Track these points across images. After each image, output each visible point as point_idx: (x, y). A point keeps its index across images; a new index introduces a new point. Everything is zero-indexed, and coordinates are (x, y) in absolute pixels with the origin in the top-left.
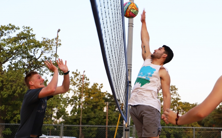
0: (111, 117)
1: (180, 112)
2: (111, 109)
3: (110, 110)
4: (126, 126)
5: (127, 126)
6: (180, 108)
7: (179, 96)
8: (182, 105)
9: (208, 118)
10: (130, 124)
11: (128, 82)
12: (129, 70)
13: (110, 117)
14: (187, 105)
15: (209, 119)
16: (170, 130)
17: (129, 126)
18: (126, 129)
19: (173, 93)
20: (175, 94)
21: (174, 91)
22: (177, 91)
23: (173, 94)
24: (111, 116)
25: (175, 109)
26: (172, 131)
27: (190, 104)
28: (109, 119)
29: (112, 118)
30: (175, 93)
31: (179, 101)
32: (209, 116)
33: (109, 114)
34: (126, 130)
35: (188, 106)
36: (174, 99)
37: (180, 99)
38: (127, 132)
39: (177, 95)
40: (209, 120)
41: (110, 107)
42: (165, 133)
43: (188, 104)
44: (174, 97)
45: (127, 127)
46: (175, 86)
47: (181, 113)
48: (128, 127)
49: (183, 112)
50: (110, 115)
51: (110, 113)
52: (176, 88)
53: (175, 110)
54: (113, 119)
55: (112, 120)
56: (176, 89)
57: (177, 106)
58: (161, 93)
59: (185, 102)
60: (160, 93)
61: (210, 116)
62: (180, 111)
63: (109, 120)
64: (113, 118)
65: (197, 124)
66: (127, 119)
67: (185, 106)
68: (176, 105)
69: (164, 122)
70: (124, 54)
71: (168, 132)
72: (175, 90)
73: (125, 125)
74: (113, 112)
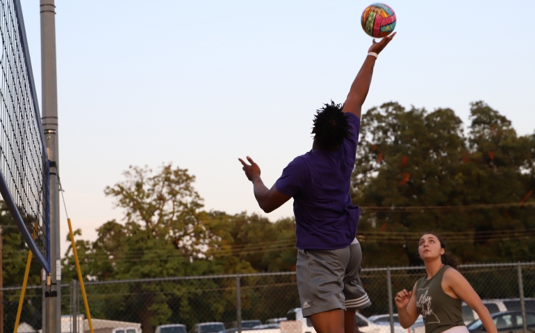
0: (11, 266)
1: (204, 238)
2: (9, 244)
3: (7, 246)
4: (49, 283)
5: (52, 284)
6: (204, 228)
7: (198, 196)
8: (207, 219)
9: (278, 250)
10: (59, 278)
11: (48, 165)
12: (50, 131)
13: (7, 264)
14: (221, 219)
15: (280, 252)
16: (178, 290)
17: (55, 284)
18: (48, 290)
19: (182, 190)
20: (188, 193)
21: (182, 186)
22: (192, 184)
23: (182, 194)
24: (12, 263)
25: (189, 232)
26: (184, 290)
27: (230, 217)
28: (7, 271)
29: (14, 267)
30: (187, 188)
31: (198, 211)
32: (282, 245)
33: (6, 258)
34: (48, 295)
35: (223, 221)
36: (186, 205)
37: (202, 206)
38: (51, 300)
39: (194, 194)
40: (282, 255)
41: (8, 238)
42: (164, 297)
43: (222, 215)
44: (184, 201)
45: (51, 286)
46: (186, 170)
47: (207, 241)
48: (53, 286)
49: (210, 237)
50: (10, 260)
51: (10, 254)
52: (191, 175)
53: (189, 234)
54: (19, 270)
55: (16, 272)
56: (189, 179)
57: (193, 224)
58: (149, 190)
59: (215, 212)
60: (146, 191)
61: (284, 243)
62: (202, 235)
63: (4, 273)
64: (17, 266)
65: (250, 268)
66: (49, 264)
67: (215, 223)
68: (190, 221)
69: (160, 268)
70: (28, 85)
71: (173, 295)
72: (186, 180)
73: (46, 281)
74: (16, 251)
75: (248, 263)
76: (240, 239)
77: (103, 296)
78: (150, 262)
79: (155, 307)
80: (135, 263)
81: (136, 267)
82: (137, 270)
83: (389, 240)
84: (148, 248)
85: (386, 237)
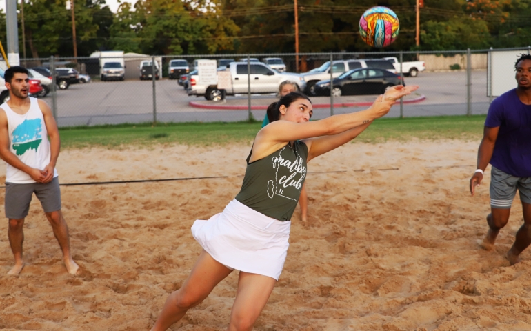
3: (77, 6)
13: (78, 17)
16: (188, 37)
24: (81, 16)
26: (191, 36)
29: (82, 19)
33: (77, 13)
42: (178, 41)
51: (79, 11)
63: (77, 22)
71: (184, 40)
75: (232, 21)
76: (231, 4)
77: (140, 39)
78: (169, 18)
79: (171, 47)
80: (160, 19)
81: (161, 21)
82: (161, 23)
83: (321, 10)
84: (167, 9)
85: (319, 9)
